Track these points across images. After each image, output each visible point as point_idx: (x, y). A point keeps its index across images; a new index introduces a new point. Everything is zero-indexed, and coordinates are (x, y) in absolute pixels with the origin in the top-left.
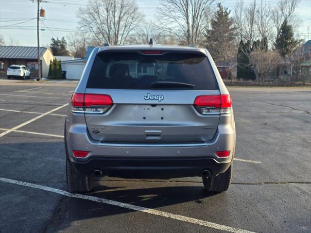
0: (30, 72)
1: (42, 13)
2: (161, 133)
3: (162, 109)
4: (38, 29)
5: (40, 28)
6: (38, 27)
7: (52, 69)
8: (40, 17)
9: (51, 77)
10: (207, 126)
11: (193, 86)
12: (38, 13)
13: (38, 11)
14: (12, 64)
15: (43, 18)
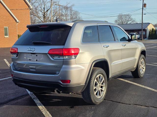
0: (140, 36)
1: (144, 5)
2: (35, 68)
3: (37, 56)
4: (142, 14)
5: (143, 13)
6: (142, 13)
7: (151, 34)
8: (144, 8)
9: (150, 38)
10: (56, 66)
11: (50, 44)
12: (143, 6)
13: (143, 4)
14: (130, 33)
15: (145, 8)
